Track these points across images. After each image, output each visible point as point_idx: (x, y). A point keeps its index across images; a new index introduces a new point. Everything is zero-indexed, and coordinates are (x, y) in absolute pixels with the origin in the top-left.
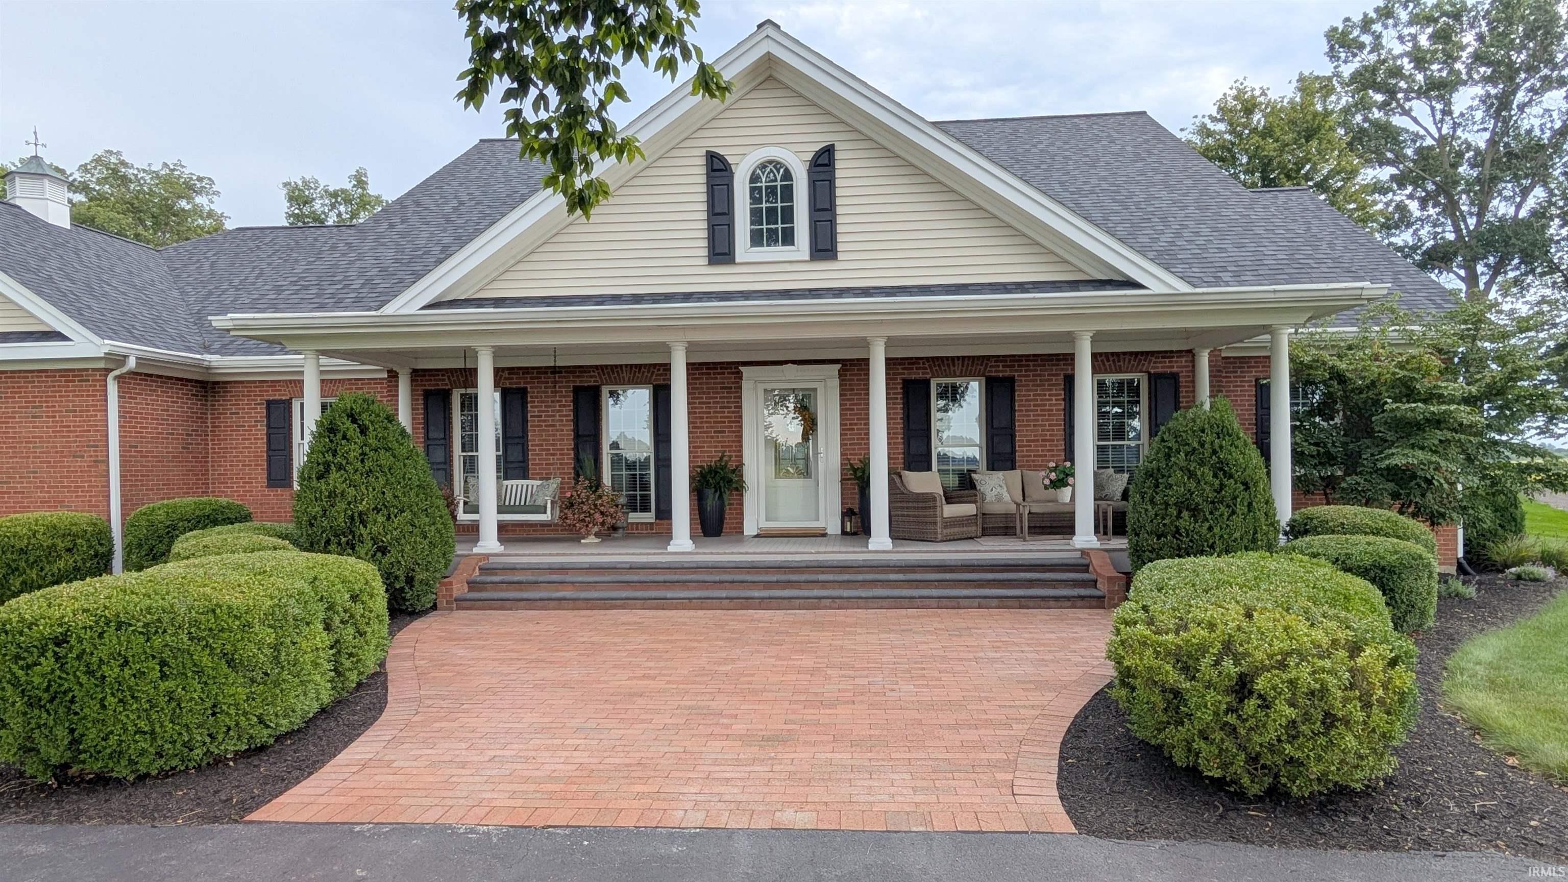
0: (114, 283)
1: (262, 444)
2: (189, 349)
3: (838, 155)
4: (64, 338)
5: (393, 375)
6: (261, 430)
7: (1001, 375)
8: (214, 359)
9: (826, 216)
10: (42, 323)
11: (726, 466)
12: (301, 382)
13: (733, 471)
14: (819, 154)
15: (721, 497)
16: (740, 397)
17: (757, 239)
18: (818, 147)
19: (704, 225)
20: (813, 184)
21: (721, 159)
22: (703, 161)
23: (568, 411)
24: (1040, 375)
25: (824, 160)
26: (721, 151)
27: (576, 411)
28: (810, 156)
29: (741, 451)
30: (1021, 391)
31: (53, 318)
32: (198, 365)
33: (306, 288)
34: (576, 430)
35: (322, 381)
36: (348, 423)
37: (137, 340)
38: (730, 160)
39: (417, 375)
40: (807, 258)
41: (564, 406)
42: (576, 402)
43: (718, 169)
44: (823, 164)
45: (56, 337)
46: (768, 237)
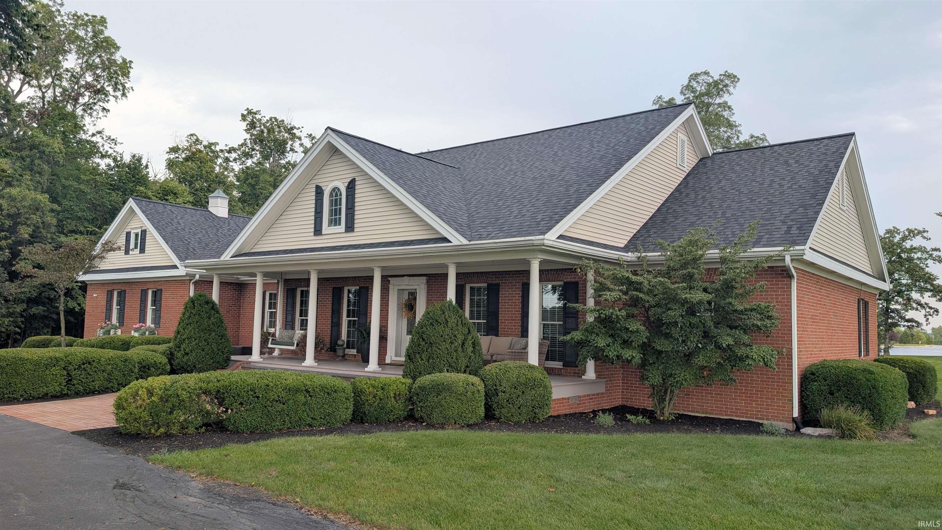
3: (357, 183)
4: (178, 268)
7: (494, 282)
9: (351, 212)
14: (350, 183)
16: (389, 293)
17: (330, 223)
18: (349, 180)
19: (313, 218)
20: (348, 197)
21: (320, 188)
22: (314, 190)
23: (331, 298)
24: (511, 283)
26: (320, 185)
28: (346, 184)
30: (502, 291)
31: (175, 259)
34: (332, 308)
38: (323, 188)
40: (344, 231)
42: (333, 295)
43: (319, 191)
44: (351, 186)
45: (175, 267)
46: (334, 222)
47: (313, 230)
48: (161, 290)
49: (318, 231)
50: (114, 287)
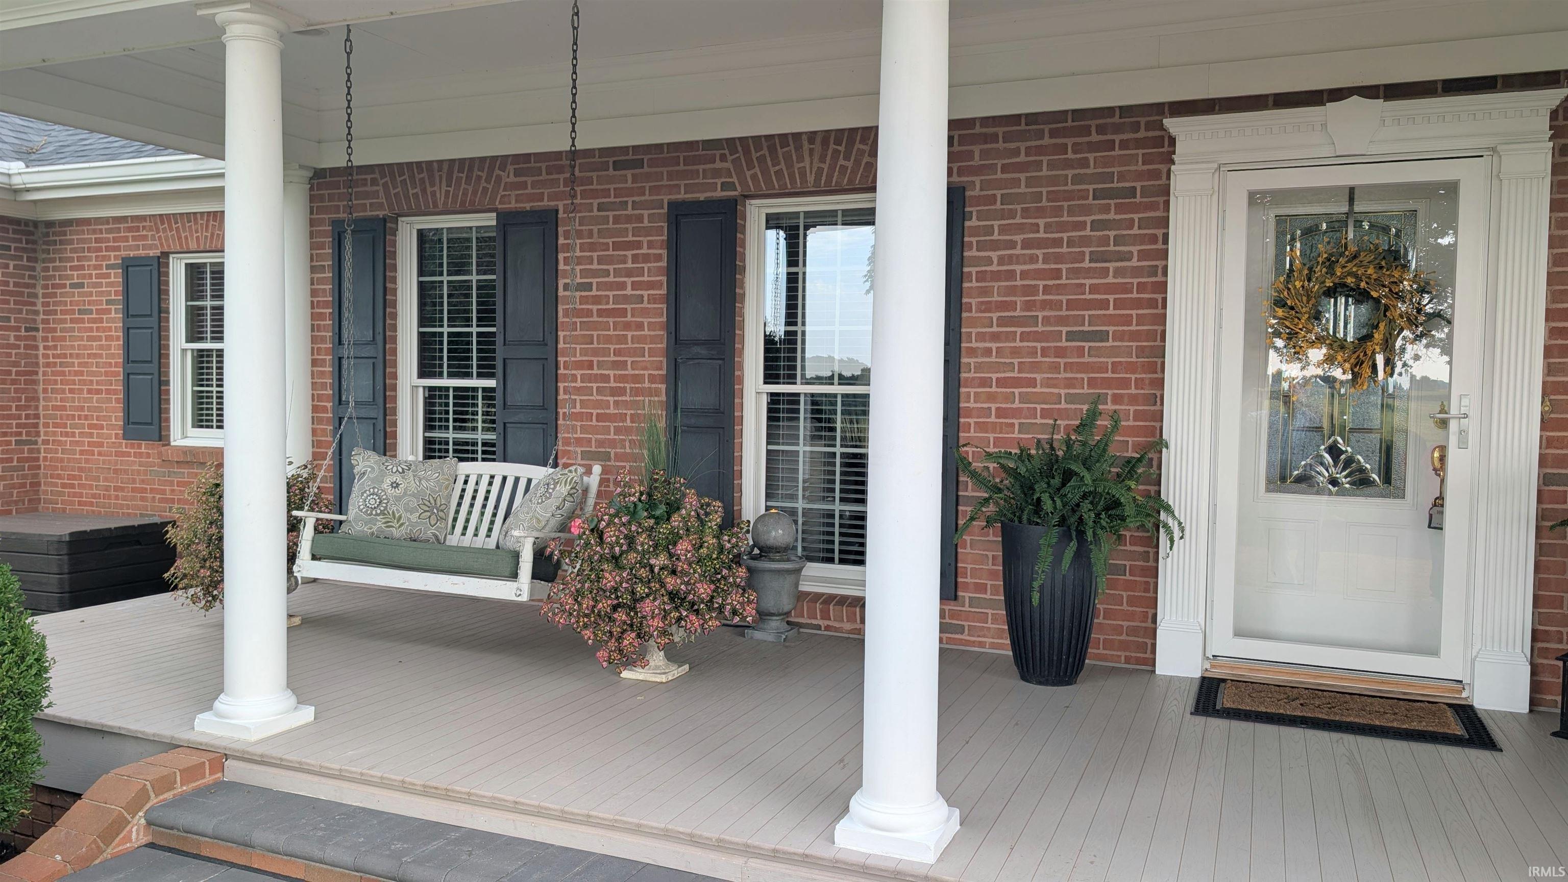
1: (116, 348)
6: (115, 319)
11: (1103, 446)
13: (1131, 465)
15: (1082, 557)
16: (1164, 222)
23: (655, 272)
27: (675, 272)
29: (1157, 400)
34: (674, 327)
41: (646, 258)
42: (675, 246)
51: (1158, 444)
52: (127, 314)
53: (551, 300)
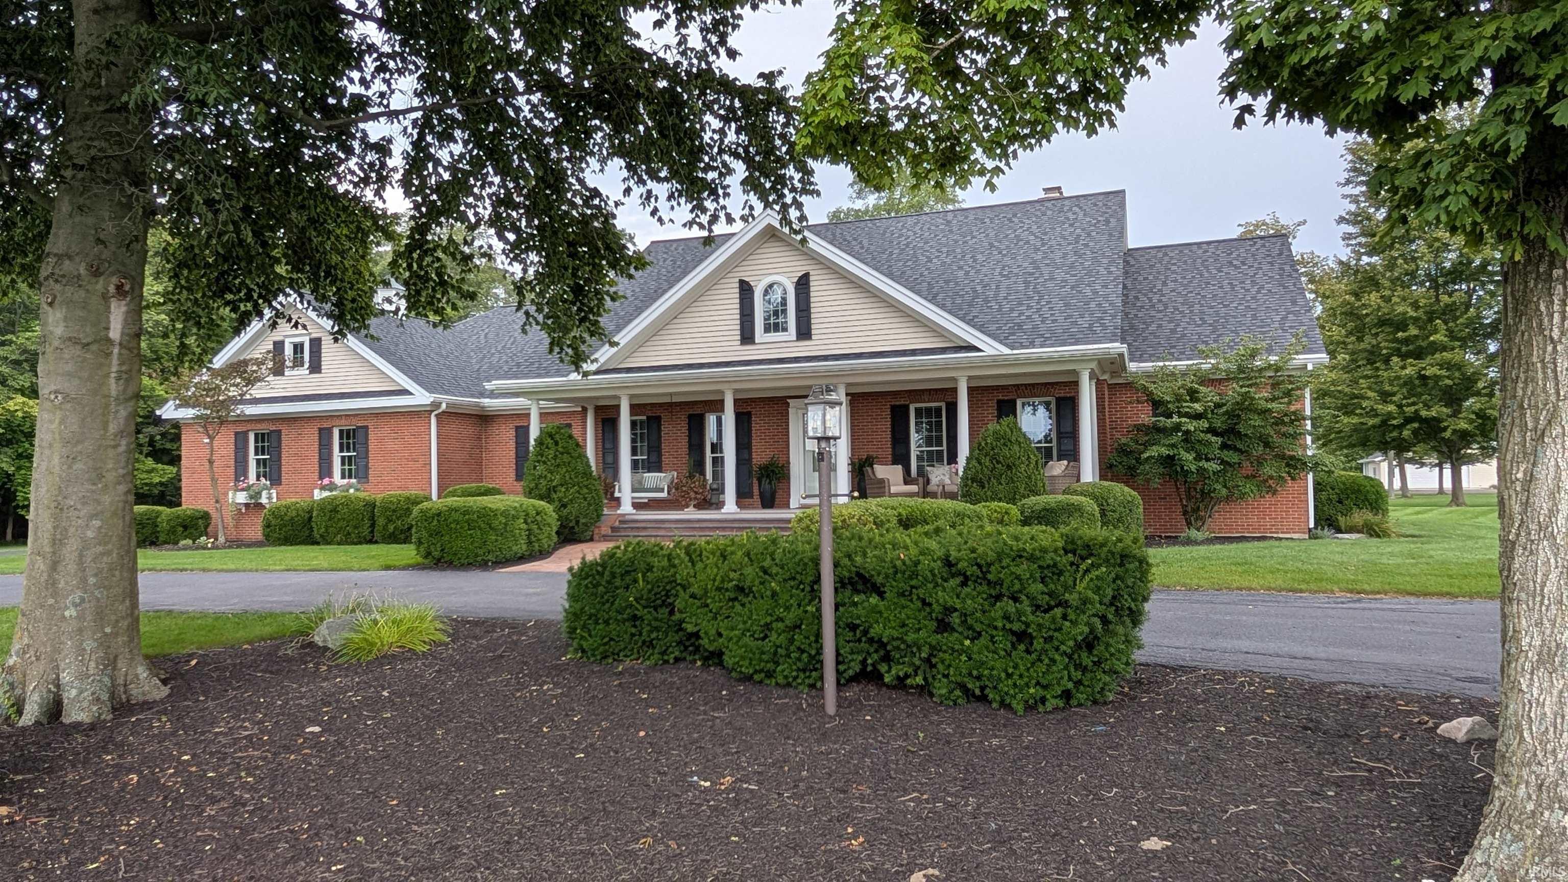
0: (432, 355)
1: (513, 454)
2: (472, 396)
3: (811, 278)
4: (411, 394)
5: (585, 410)
6: (512, 444)
7: (955, 400)
8: (486, 402)
9: (804, 314)
10: (399, 385)
11: (775, 463)
12: (529, 414)
13: (782, 467)
14: (801, 278)
15: (770, 483)
16: (788, 419)
17: (767, 329)
18: (800, 274)
19: (738, 322)
20: (797, 295)
21: (747, 283)
22: (737, 285)
23: (685, 429)
24: (980, 400)
25: (803, 281)
26: (746, 279)
27: (691, 429)
28: (796, 280)
29: (788, 454)
31: (405, 382)
32: (477, 405)
33: (532, 363)
34: (690, 442)
35: (541, 414)
36: (549, 440)
37: (447, 393)
38: (752, 284)
39: (598, 409)
40: (795, 339)
41: (683, 425)
42: (688, 424)
43: (746, 289)
44: (803, 284)
45: (405, 392)
46: (773, 327)
47: (739, 338)
48: (366, 427)
49: (747, 337)
50: (249, 427)
51: (789, 463)
52: (517, 443)
53: (660, 437)
